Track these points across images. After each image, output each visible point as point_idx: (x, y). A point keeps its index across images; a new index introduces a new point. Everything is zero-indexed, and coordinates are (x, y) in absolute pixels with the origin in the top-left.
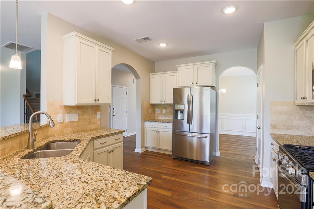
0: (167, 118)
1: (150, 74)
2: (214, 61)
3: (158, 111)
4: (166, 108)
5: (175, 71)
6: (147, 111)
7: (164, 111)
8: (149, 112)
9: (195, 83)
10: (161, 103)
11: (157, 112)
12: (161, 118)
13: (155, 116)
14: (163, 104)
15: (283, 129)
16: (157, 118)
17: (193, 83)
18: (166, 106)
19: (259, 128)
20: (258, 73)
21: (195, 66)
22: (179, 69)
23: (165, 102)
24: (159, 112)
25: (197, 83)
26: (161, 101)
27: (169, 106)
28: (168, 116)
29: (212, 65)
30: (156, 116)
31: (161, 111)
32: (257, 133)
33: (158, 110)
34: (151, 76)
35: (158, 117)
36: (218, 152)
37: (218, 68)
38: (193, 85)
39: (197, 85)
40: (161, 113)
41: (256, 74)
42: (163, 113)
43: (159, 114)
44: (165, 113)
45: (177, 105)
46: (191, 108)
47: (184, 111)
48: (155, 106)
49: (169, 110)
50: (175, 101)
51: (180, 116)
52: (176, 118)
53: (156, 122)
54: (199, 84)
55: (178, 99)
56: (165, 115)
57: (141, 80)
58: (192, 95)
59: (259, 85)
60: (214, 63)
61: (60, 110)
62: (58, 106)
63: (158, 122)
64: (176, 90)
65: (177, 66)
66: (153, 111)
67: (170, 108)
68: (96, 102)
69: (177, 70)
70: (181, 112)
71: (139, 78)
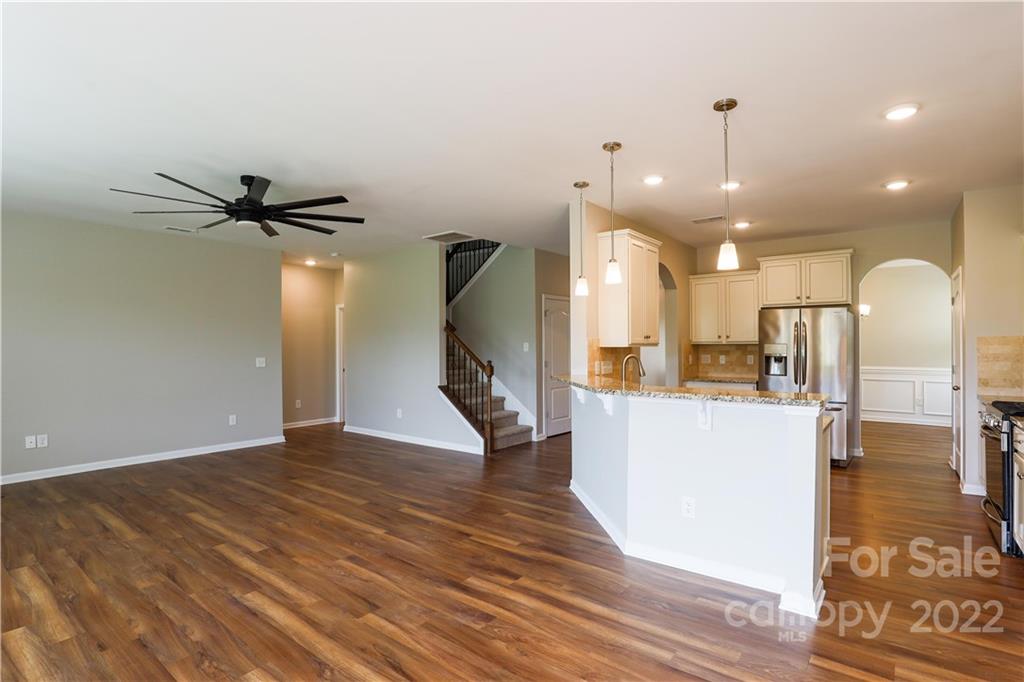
0: (729, 375)
1: (691, 277)
2: (851, 250)
3: (706, 359)
4: (726, 353)
5: (755, 271)
6: (687, 358)
7: (723, 359)
8: (691, 363)
9: (804, 298)
10: (719, 340)
11: (703, 362)
12: (714, 375)
13: (698, 371)
14: (724, 343)
16: (704, 375)
17: (798, 298)
18: (728, 348)
20: (953, 276)
21: (803, 261)
22: (764, 265)
23: (729, 340)
24: (709, 361)
25: (808, 298)
26: (720, 337)
27: (733, 348)
28: (733, 371)
29: (844, 260)
30: (700, 369)
31: (715, 361)
32: (952, 416)
33: (707, 356)
34: (694, 282)
35: (707, 373)
36: (858, 448)
37: (858, 268)
38: (798, 301)
39: (808, 301)
40: (715, 363)
41: (951, 278)
42: (719, 364)
43: (709, 365)
44: (723, 362)
45: (766, 346)
46: (803, 351)
47: (786, 358)
48: (698, 348)
49: (735, 355)
50: (764, 337)
51: (775, 368)
52: (768, 372)
53: (714, 381)
54: (814, 300)
55: (771, 332)
56: (725, 368)
57: (678, 292)
58: (805, 325)
59: (956, 300)
60: (849, 255)
61: (598, 354)
62: (595, 348)
63: (720, 382)
64: (766, 314)
65: (759, 259)
66: (697, 359)
67: (738, 353)
68: (646, 341)
69: (759, 269)
70: (779, 359)
71: (675, 288)
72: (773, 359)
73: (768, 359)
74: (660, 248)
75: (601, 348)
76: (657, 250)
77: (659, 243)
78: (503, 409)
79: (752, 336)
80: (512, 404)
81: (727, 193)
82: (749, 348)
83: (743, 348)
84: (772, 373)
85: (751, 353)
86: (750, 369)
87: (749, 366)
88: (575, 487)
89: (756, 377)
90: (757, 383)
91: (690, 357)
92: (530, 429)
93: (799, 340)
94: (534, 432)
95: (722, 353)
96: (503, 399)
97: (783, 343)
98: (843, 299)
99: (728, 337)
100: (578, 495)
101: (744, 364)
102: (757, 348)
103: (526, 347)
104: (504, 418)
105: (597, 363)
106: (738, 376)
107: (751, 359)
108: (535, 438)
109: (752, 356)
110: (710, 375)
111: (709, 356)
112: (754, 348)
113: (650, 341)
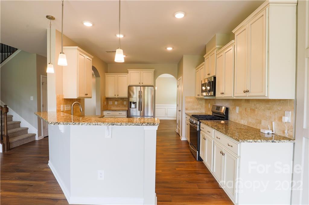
0: (118, 108)
1: (106, 73)
2: (154, 70)
5: (127, 74)
7: (116, 103)
8: (105, 104)
9: (141, 83)
10: (115, 96)
11: (109, 104)
12: (113, 108)
13: (108, 107)
14: (117, 97)
15: (190, 110)
16: (110, 109)
17: (140, 83)
18: (118, 99)
19: (180, 111)
21: (141, 71)
22: (130, 72)
23: (118, 96)
24: (112, 104)
25: (142, 83)
26: (115, 95)
27: (120, 99)
28: (120, 107)
31: (114, 103)
33: (111, 102)
34: (106, 76)
35: (111, 107)
37: (156, 75)
38: (139, 84)
39: (142, 84)
40: (114, 105)
41: (177, 80)
42: (115, 105)
43: (112, 105)
44: (116, 104)
45: (130, 98)
46: (141, 100)
47: (136, 102)
48: (108, 99)
49: (120, 102)
50: (129, 95)
51: (133, 106)
52: (130, 107)
53: (113, 111)
54: (144, 84)
55: (132, 94)
56: (117, 106)
57: (101, 79)
58: (142, 92)
59: (179, 86)
60: (153, 71)
61: (62, 102)
62: (61, 99)
63: (115, 111)
64: (130, 87)
65: (128, 70)
66: (107, 103)
67: (121, 101)
68: (86, 96)
69: (128, 73)
70: (134, 103)
71: (100, 77)
72: (132, 103)
73: (131, 103)
74: (92, 59)
75: (65, 99)
76: (91, 59)
77: (93, 57)
78: (20, 127)
79: (125, 95)
80: (24, 124)
81: (120, 39)
82: (125, 99)
83: (122, 99)
84: (132, 107)
85: (125, 101)
86: (125, 106)
87: (124, 105)
88: (50, 164)
89: (127, 109)
90: (127, 111)
91: (105, 102)
92: (34, 135)
93: (140, 97)
94: (37, 136)
95: (116, 101)
96: (19, 123)
97: (135, 98)
98: (152, 84)
99: (118, 95)
100: (51, 168)
101: (123, 104)
102: (127, 99)
103: (32, 98)
104: (20, 131)
105: (62, 106)
106: (121, 108)
107: (125, 103)
108: (37, 138)
109: (125, 102)
110: (112, 108)
111: (112, 102)
112: (126, 99)
113: (88, 96)
